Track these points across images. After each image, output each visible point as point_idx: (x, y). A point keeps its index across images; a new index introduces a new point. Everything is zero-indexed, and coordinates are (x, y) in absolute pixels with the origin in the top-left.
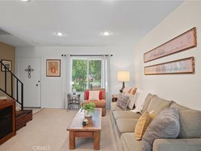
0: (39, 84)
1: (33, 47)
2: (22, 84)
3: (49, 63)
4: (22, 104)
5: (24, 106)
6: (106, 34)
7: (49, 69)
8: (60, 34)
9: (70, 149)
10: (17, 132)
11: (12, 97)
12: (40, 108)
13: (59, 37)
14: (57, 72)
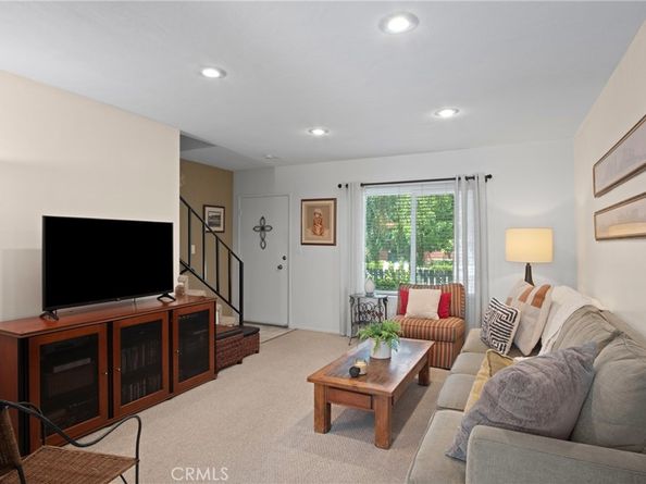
0: (284, 263)
1: (271, 168)
2: (241, 264)
3: (309, 208)
4: (241, 313)
5: (245, 319)
6: (447, 114)
7: (308, 227)
8: (318, 132)
9: (317, 430)
10: (220, 374)
11: (217, 292)
12: (286, 327)
13: (316, 139)
14: (326, 232)
